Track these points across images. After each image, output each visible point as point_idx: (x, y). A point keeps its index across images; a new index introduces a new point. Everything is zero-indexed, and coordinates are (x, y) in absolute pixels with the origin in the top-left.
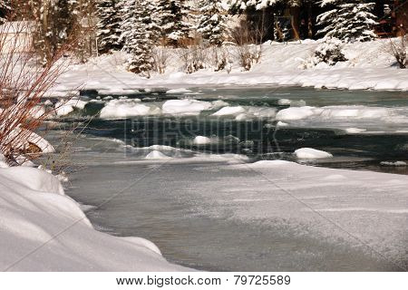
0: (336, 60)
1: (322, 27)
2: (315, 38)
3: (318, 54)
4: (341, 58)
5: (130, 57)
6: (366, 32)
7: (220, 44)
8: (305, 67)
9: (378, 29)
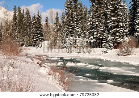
0: (106, 53)
1: (103, 46)
2: (102, 48)
3: (103, 52)
4: (107, 53)
5: (68, 50)
6: (112, 48)
7: (84, 48)
8: (100, 54)
9: (114, 47)
